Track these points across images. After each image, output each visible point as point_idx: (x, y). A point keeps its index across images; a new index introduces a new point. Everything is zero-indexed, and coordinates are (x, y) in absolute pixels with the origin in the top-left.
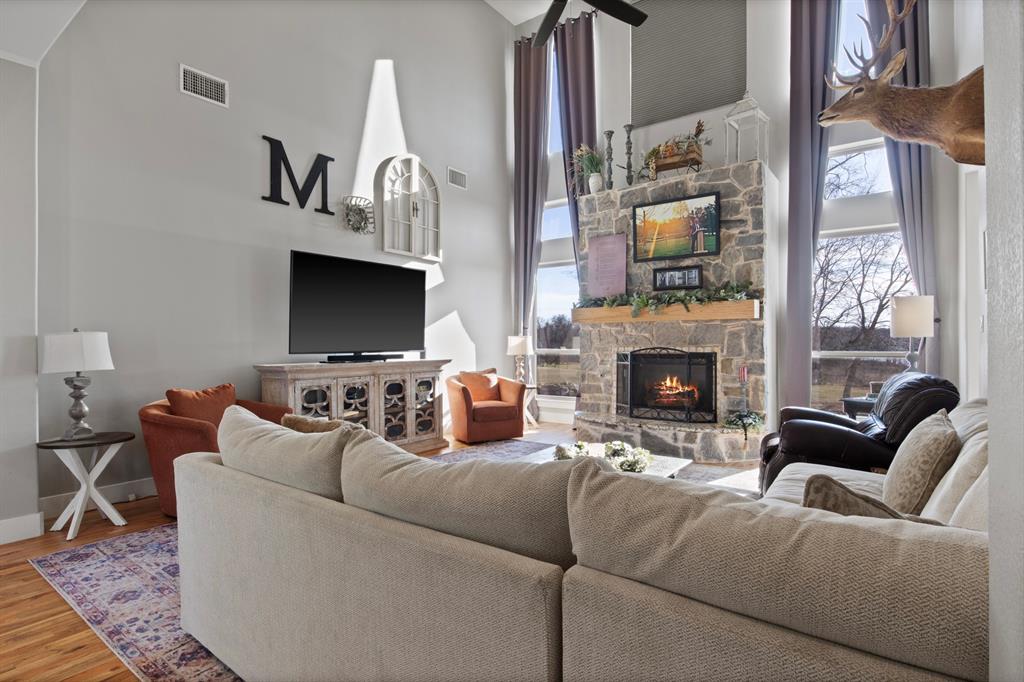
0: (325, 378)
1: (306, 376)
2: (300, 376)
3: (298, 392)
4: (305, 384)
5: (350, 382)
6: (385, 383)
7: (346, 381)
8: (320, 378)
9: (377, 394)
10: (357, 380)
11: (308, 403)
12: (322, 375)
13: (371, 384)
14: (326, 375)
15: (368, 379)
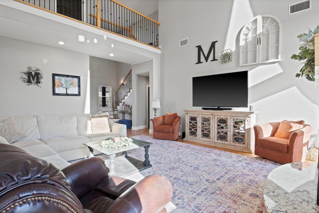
0: (196, 114)
1: (190, 113)
2: (189, 113)
3: (188, 117)
4: (191, 115)
5: (204, 116)
6: (218, 118)
7: (202, 116)
8: (194, 114)
9: (213, 122)
10: (206, 116)
11: (191, 120)
12: (194, 113)
13: (211, 118)
14: (196, 113)
15: (210, 116)
